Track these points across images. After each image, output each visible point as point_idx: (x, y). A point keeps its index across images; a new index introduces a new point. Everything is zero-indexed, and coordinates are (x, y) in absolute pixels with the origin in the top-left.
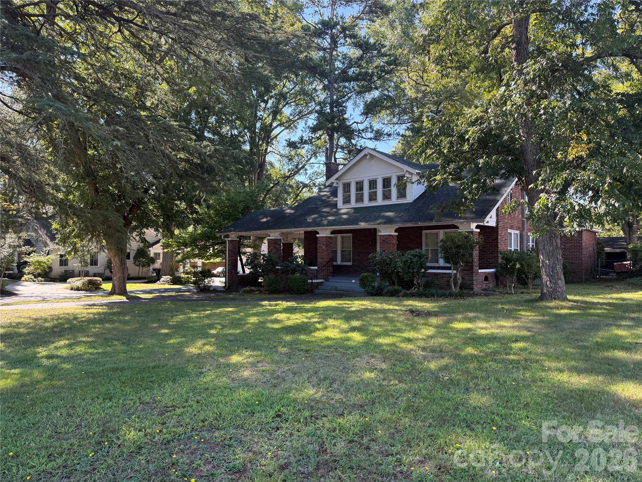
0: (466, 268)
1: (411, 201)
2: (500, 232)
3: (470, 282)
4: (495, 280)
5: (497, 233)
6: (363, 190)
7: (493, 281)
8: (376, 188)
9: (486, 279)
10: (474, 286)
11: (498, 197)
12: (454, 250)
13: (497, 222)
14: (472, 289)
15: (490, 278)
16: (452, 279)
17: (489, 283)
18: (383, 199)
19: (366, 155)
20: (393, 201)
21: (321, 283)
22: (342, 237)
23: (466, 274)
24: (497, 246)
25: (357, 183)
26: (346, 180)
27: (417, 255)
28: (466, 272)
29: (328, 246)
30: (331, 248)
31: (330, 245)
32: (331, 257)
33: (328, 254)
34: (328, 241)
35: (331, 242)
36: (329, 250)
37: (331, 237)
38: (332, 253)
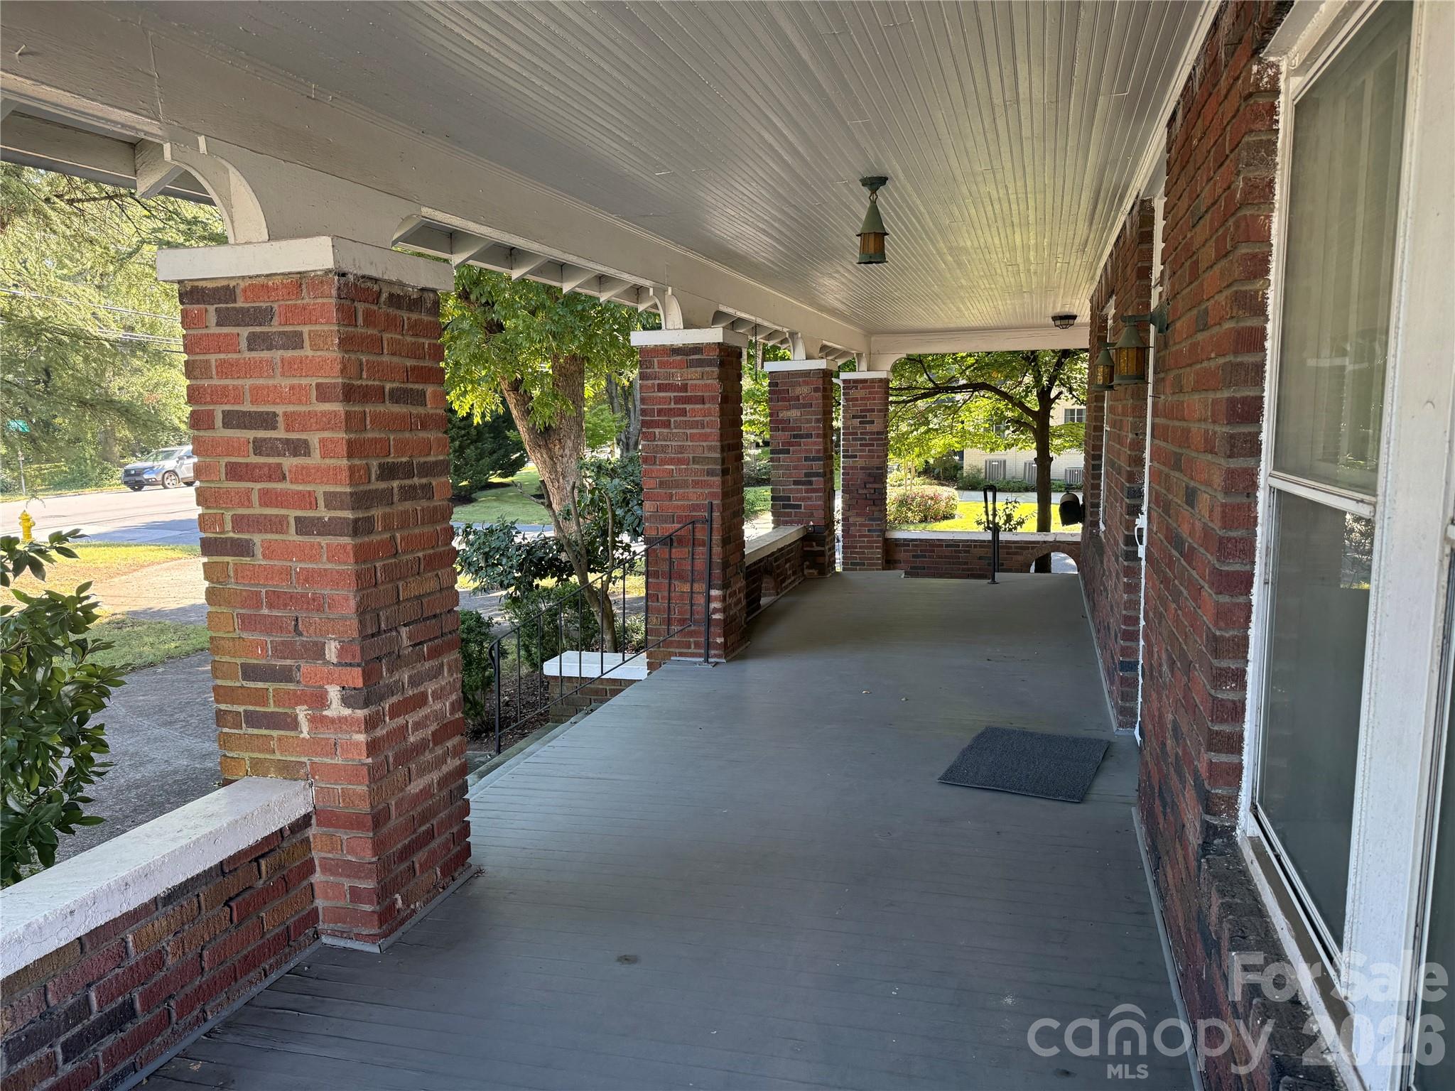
29: (667, 425)
30: (692, 437)
31: (683, 412)
32: (695, 508)
33: (662, 484)
34: (661, 388)
35: (695, 387)
36: (681, 449)
37: (697, 349)
38: (710, 473)
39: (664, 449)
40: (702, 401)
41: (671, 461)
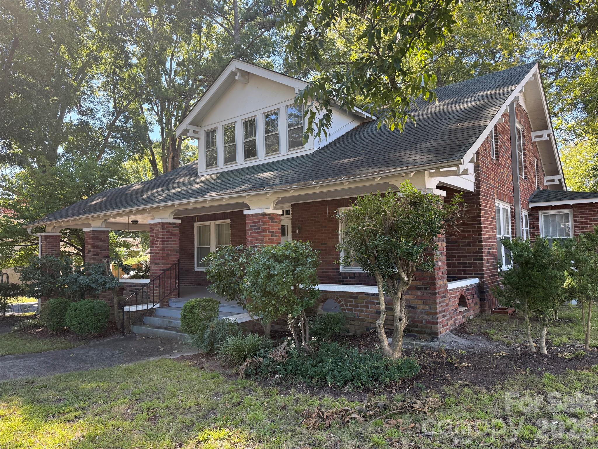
0: (419, 284)
1: (312, 151)
2: (483, 203)
3: (429, 318)
4: (478, 300)
5: (478, 204)
6: (234, 141)
7: (475, 304)
8: (255, 136)
9: (462, 301)
10: (440, 326)
11: (482, 123)
12: (381, 241)
13: (478, 183)
14: (434, 335)
15: (470, 301)
16: (381, 321)
17: (468, 310)
18: (267, 153)
19: (233, 74)
20: (282, 154)
21: (151, 312)
22: (218, 226)
23: (418, 298)
24: (479, 231)
25: (226, 129)
26: (208, 126)
27: (287, 257)
28: (419, 293)
29: (168, 241)
30: (174, 244)
31: (171, 238)
32: (174, 261)
33: (167, 256)
34: (167, 232)
35: (174, 233)
36: (171, 247)
37: (175, 224)
38: (177, 252)
39: (167, 247)
40: (175, 235)
41: (169, 250)
